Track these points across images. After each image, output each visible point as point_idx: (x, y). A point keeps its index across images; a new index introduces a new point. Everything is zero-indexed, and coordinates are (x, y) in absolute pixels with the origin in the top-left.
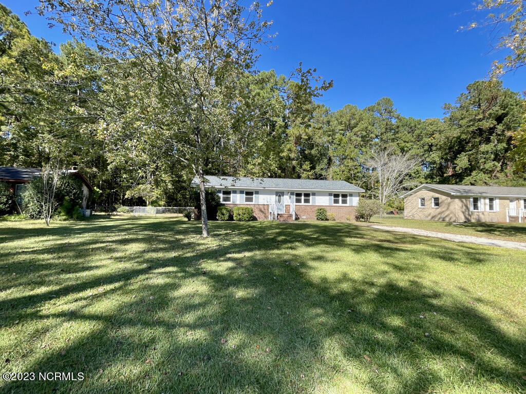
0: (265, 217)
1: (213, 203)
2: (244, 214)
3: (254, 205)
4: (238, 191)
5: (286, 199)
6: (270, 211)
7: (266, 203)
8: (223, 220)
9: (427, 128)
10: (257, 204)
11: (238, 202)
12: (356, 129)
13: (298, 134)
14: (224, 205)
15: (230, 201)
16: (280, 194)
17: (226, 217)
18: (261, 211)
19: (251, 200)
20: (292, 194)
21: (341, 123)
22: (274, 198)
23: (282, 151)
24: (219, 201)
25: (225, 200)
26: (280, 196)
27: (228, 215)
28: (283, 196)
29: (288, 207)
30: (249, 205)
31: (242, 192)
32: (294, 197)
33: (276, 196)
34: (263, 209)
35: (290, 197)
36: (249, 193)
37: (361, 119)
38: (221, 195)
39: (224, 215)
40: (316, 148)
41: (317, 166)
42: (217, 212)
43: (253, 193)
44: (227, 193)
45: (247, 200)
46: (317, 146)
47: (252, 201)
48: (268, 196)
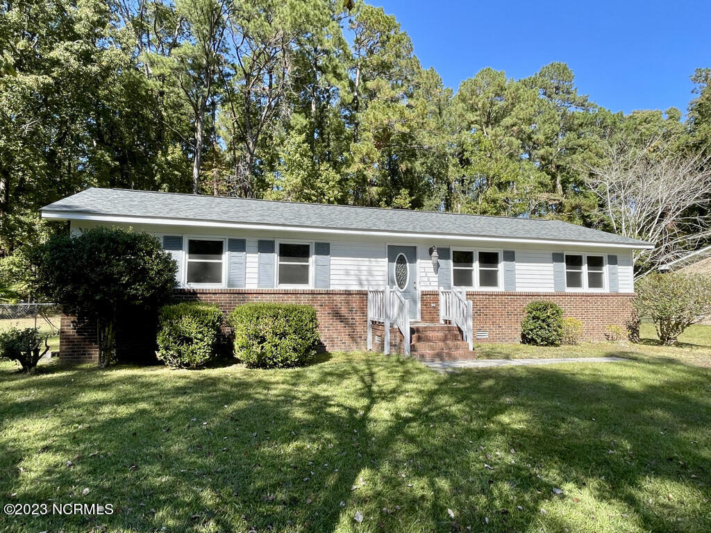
0: (353, 338)
1: (139, 289)
2: (283, 335)
3: (312, 293)
4: (252, 243)
5: (425, 275)
6: (372, 314)
7: (355, 288)
8: (188, 366)
9: (640, 127)
10: (323, 289)
11: (251, 285)
12: (507, 121)
13: (386, 122)
14: (192, 296)
15: (218, 280)
16: (402, 254)
17: (202, 350)
18: (337, 315)
19: (301, 276)
20: (444, 253)
21: (473, 109)
22: (382, 267)
23: (347, 163)
24: (172, 280)
25: (198, 274)
26: (401, 261)
27: (208, 340)
28: (413, 259)
29: (429, 300)
30: (295, 293)
31: (265, 246)
32: (449, 266)
33: (391, 260)
34: (344, 311)
35: (437, 266)
36: (294, 251)
37: (516, 99)
38: (182, 259)
39: (189, 341)
40: (422, 160)
41: (425, 200)
42: (157, 329)
43: (307, 247)
44: (206, 247)
45: (287, 276)
46: (425, 155)
47: (304, 280)
48: (364, 263)
